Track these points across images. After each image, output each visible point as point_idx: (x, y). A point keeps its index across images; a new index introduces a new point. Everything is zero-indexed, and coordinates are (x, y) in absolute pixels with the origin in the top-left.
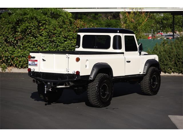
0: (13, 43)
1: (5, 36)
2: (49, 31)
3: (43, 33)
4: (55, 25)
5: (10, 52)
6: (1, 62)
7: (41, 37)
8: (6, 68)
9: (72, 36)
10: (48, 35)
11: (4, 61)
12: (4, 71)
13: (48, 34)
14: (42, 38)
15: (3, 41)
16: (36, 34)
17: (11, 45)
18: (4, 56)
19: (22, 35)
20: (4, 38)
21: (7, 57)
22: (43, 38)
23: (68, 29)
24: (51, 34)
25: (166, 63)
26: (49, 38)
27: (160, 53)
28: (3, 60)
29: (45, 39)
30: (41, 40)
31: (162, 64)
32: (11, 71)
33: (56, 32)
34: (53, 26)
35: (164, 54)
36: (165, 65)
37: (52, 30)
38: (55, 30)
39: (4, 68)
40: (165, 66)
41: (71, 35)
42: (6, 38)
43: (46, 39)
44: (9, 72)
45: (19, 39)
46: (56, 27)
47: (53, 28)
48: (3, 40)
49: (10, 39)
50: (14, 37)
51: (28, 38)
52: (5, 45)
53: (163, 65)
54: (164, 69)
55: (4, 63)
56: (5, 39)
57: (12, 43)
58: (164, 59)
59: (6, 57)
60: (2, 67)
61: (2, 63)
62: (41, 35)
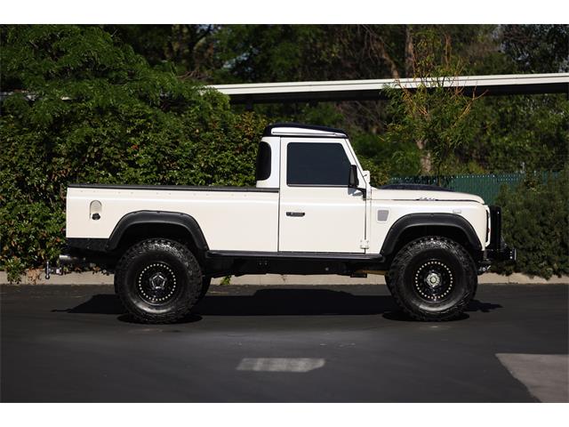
0: (45, 192)
1: (17, 168)
2: (158, 150)
3: (138, 158)
4: (177, 132)
5: (35, 219)
6: (7, 252)
7: (132, 169)
8: (21, 273)
9: (229, 164)
10: (155, 162)
11: (14, 251)
12: (14, 283)
13: (155, 160)
14: (136, 172)
15: (13, 185)
16: (117, 160)
17: (36, 199)
18: (15, 233)
19: (74, 163)
20: (13, 176)
21: (26, 235)
22: (139, 172)
23: (219, 142)
24: (164, 159)
25: (531, 245)
26: (157, 172)
27: (513, 214)
28: (11, 247)
29: (146, 174)
30: (133, 179)
31: (521, 246)
32: (38, 282)
33: (180, 153)
34: (170, 134)
35: (524, 216)
36: (528, 250)
37: (167, 145)
38: (174, 148)
39: (15, 272)
40: (530, 255)
41: (227, 161)
42: (21, 174)
43: (148, 177)
44: (32, 283)
45: (62, 179)
46: (178, 137)
47: (169, 139)
48: (12, 181)
49: (33, 178)
50: (45, 173)
51: (92, 174)
52: (18, 199)
53: (522, 249)
54: (527, 263)
55: (15, 258)
56: (17, 179)
57: (41, 190)
58: (526, 231)
59: (20, 235)
60: (9, 270)
61: (10, 257)
62: (132, 164)
